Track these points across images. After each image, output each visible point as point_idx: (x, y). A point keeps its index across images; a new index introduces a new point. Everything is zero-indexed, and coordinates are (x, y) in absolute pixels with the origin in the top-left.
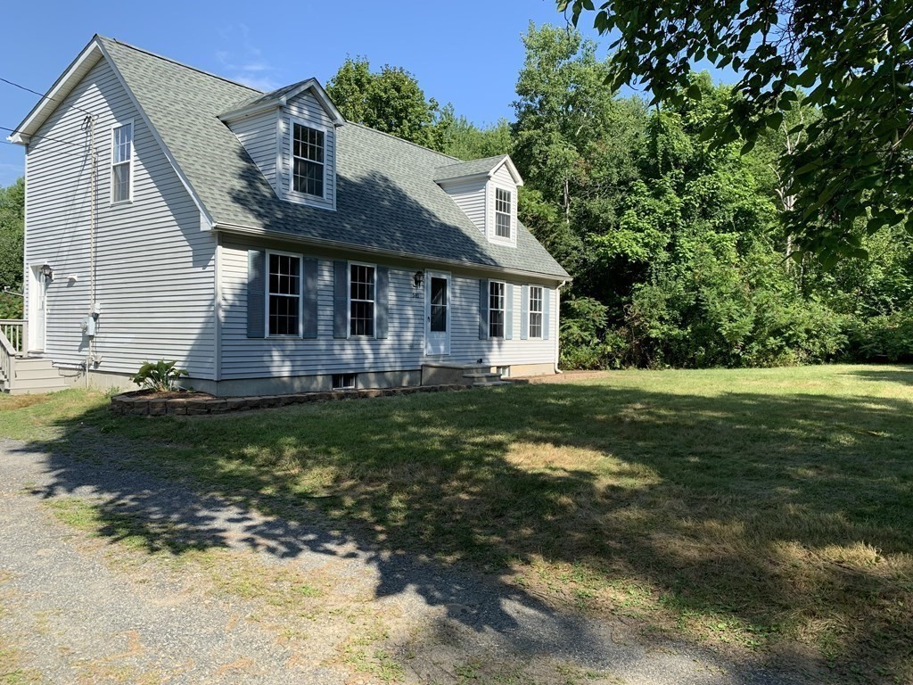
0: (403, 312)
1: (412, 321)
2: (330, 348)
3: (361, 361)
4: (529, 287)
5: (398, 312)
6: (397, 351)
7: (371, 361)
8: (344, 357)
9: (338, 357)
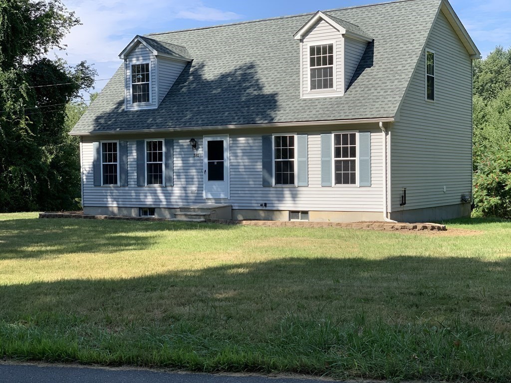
0: (188, 174)
1: (196, 180)
2: (138, 194)
3: (158, 203)
4: (333, 135)
5: (185, 174)
6: (184, 201)
7: (165, 203)
8: (147, 200)
9: (142, 200)
